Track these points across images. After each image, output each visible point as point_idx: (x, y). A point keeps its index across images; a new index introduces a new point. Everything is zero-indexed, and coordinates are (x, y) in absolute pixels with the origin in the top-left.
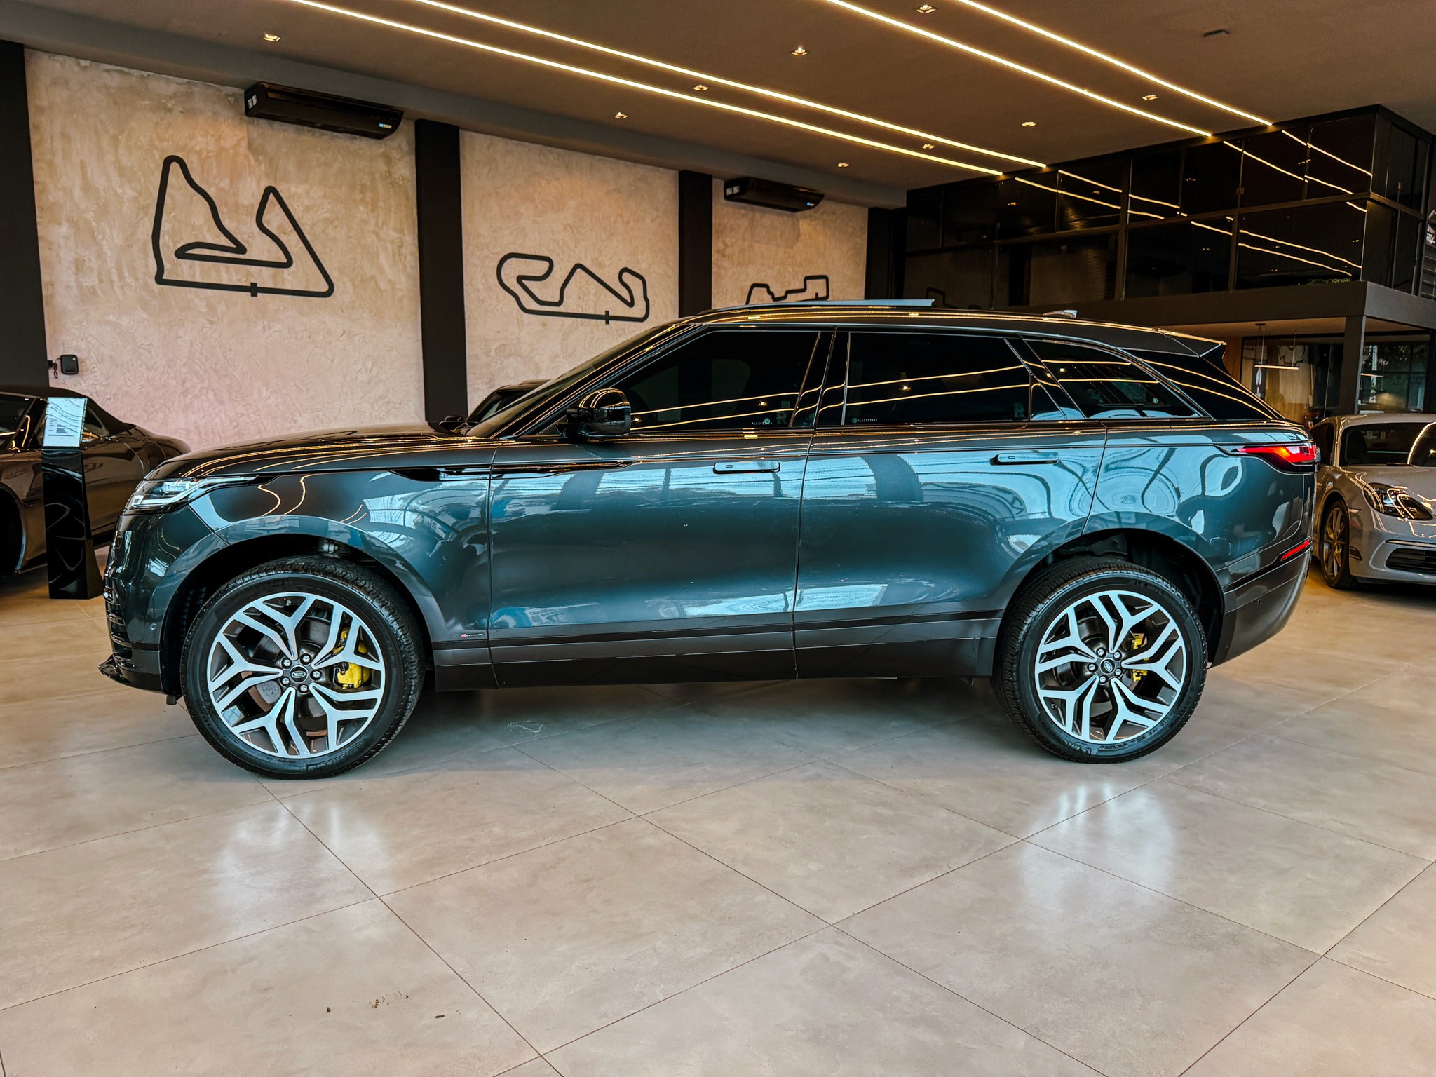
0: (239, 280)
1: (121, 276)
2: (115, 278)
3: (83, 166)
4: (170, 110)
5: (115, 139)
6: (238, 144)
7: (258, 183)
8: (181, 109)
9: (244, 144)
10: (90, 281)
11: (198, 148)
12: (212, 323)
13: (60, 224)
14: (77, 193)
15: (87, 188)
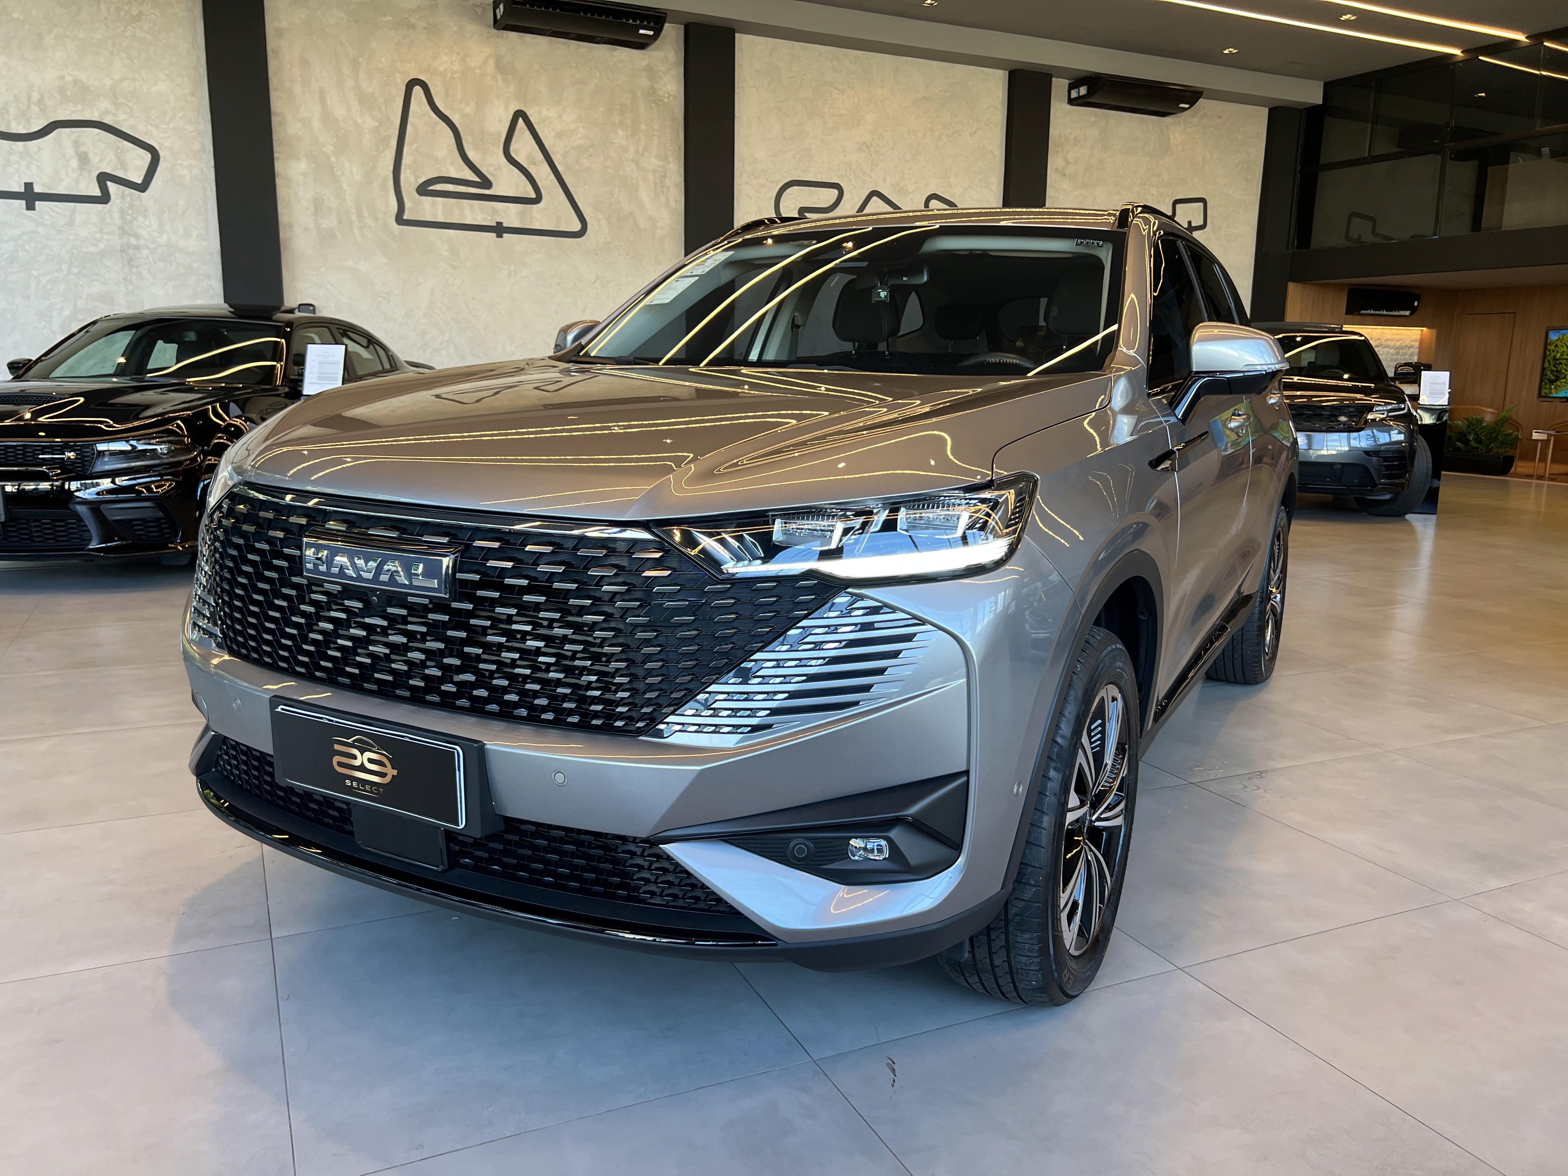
0: (484, 219)
1: (360, 216)
2: (354, 218)
3: (322, 92)
4: (412, 27)
5: (355, 62)
6: (485, 63)
7: (506, 107)
8: (425, 24)
9: (491, 62)
10: (329, 223)
11: (442, 69)
12: (454, 267)
13: (298, 159)
14: (316, 124)
15: (327, 118)
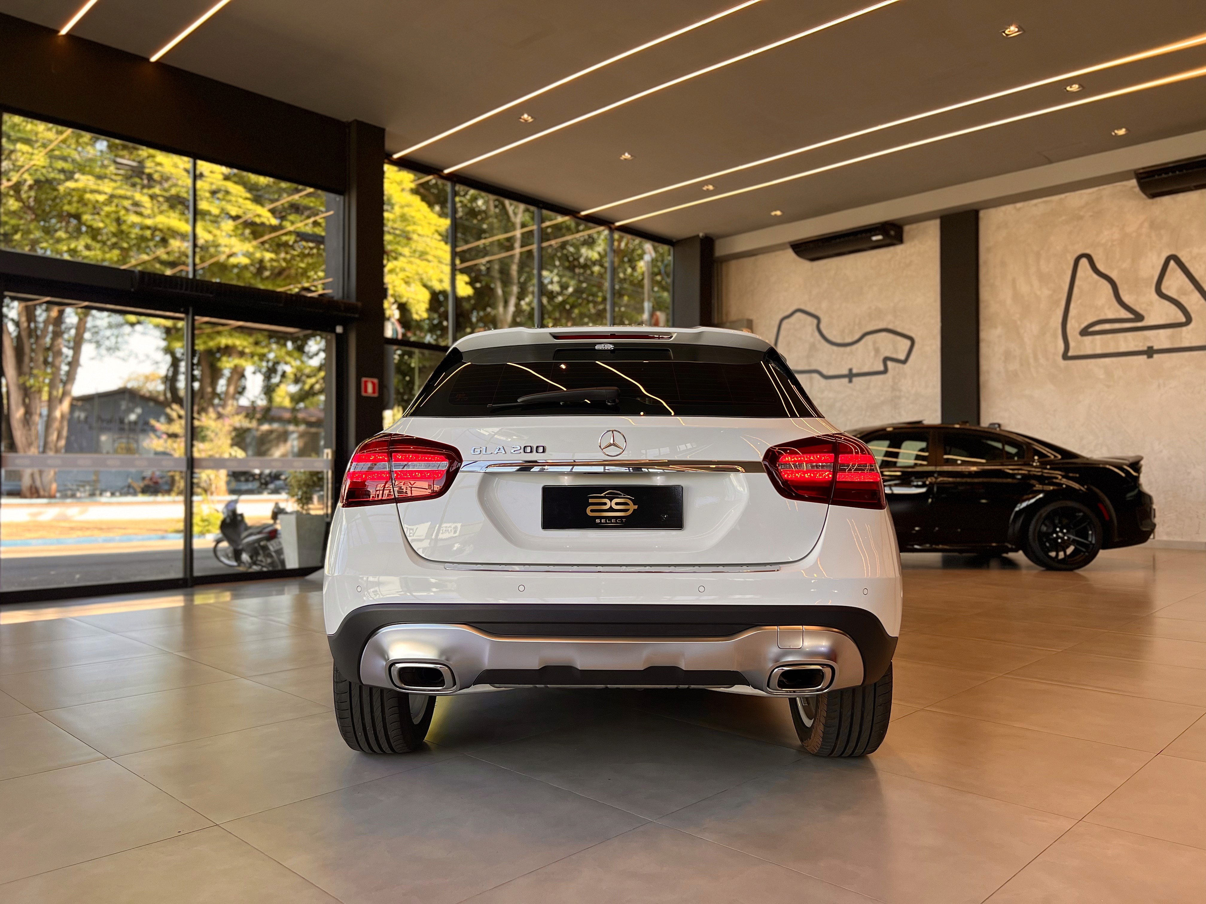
0: (1136, 346)
1: (1036, 358)
2: (1032, 361)
3: (1014, 281)
4: (1081, 218)
5: (1038, 255)
6: (1141, 226)
7: (1159, 255)
8: (1091, 214)
9: (1146, 225)
10: (1014, 366)
11: (1103, 241)
12: (1108, 387)
13: (996, 327)
14: (1009, 302)
15: (1017, 296)
